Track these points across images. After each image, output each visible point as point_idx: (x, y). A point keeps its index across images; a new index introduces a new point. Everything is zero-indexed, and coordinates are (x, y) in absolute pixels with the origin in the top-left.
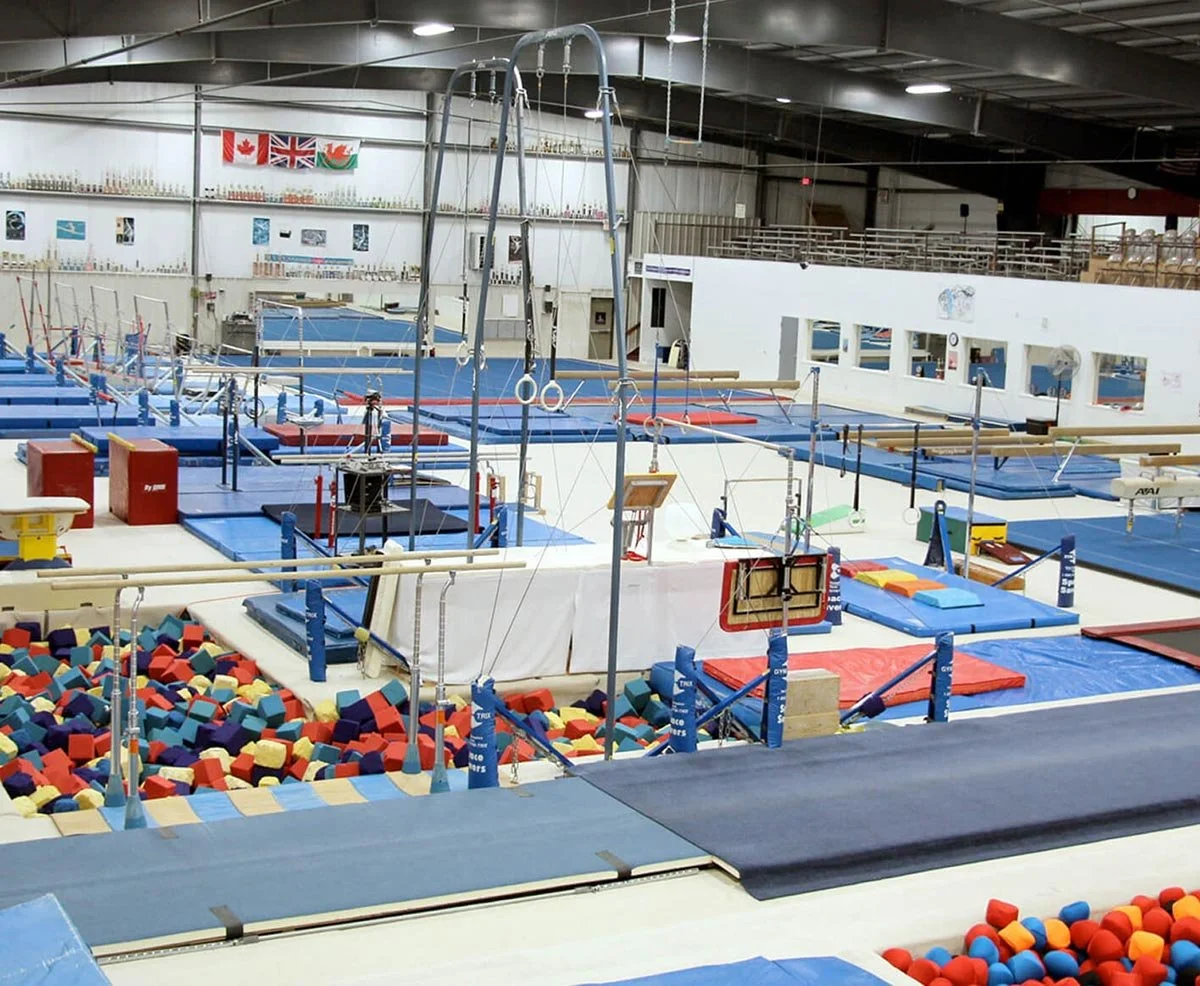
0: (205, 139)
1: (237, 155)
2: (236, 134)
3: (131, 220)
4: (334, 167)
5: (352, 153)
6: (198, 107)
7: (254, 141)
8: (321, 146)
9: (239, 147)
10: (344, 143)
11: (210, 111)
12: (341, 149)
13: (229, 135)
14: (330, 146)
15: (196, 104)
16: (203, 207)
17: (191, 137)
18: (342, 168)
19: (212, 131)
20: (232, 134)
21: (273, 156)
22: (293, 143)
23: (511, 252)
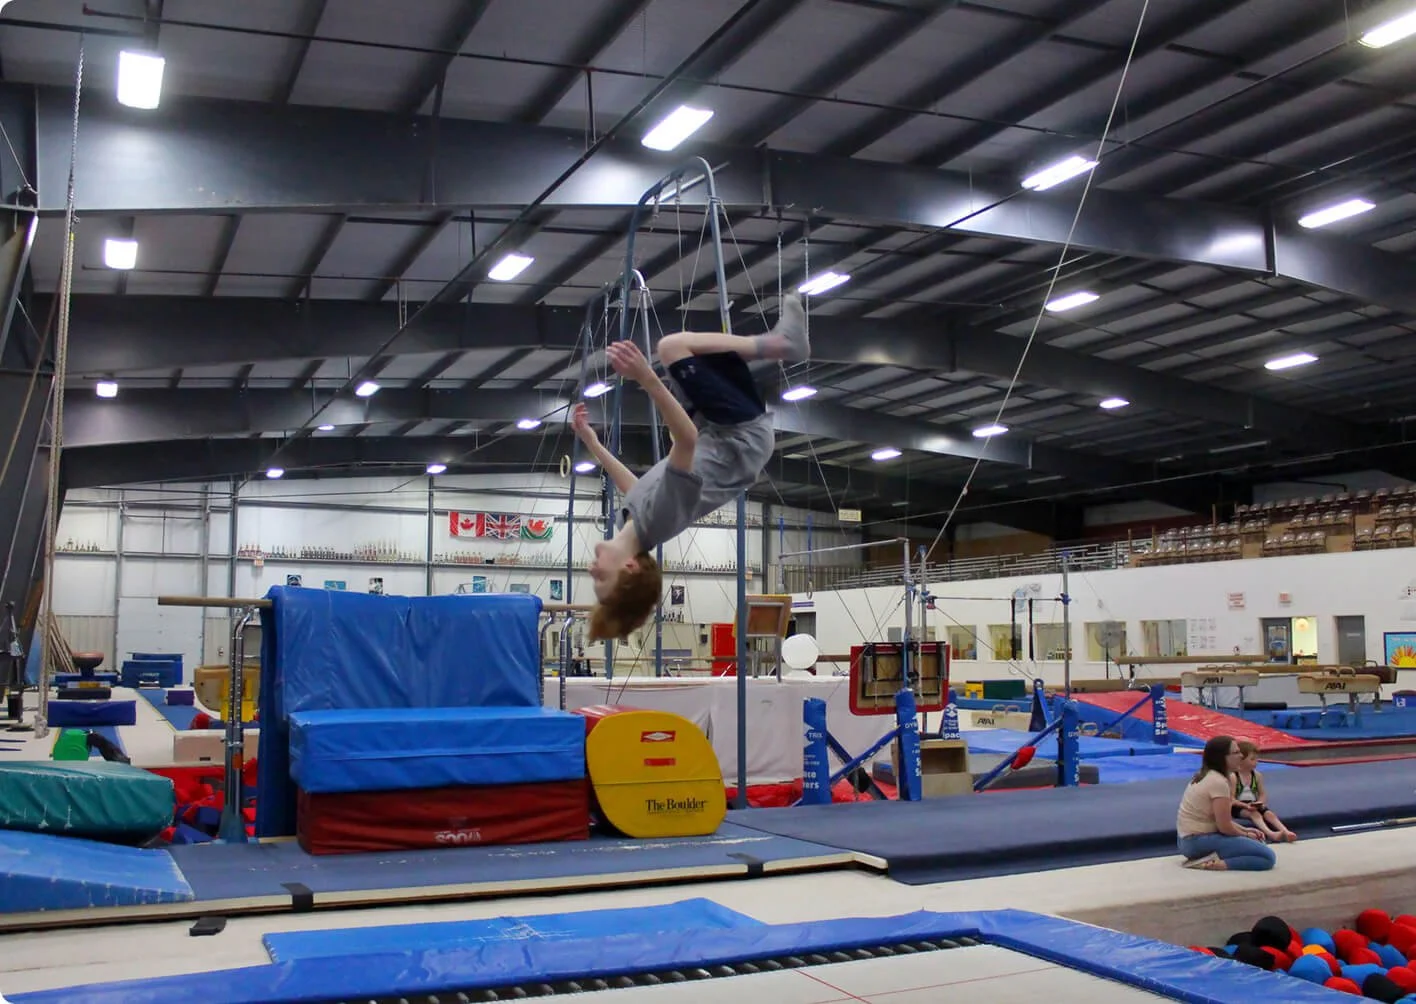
0: (436, 519)
1: (461, 531)
2: (460, 514)
3: (380, 580)
4: (534, 537)
5: (548, 526)
6: (431, 495)
7: (473, 519)
8: (524, 521)
9: (462, 524)
10: (541, 519)
11: (438, 498)
12: (541, 523)
13: (455, 515)
14: (531, 521)
15: (430, 492)
16: (434, 569)
17: (426, 517)
18: (540, 538)
19: (443, 513)
20: (457, 515)
21: (488, 530)
22: (503, 520)
23: (673, 597)
